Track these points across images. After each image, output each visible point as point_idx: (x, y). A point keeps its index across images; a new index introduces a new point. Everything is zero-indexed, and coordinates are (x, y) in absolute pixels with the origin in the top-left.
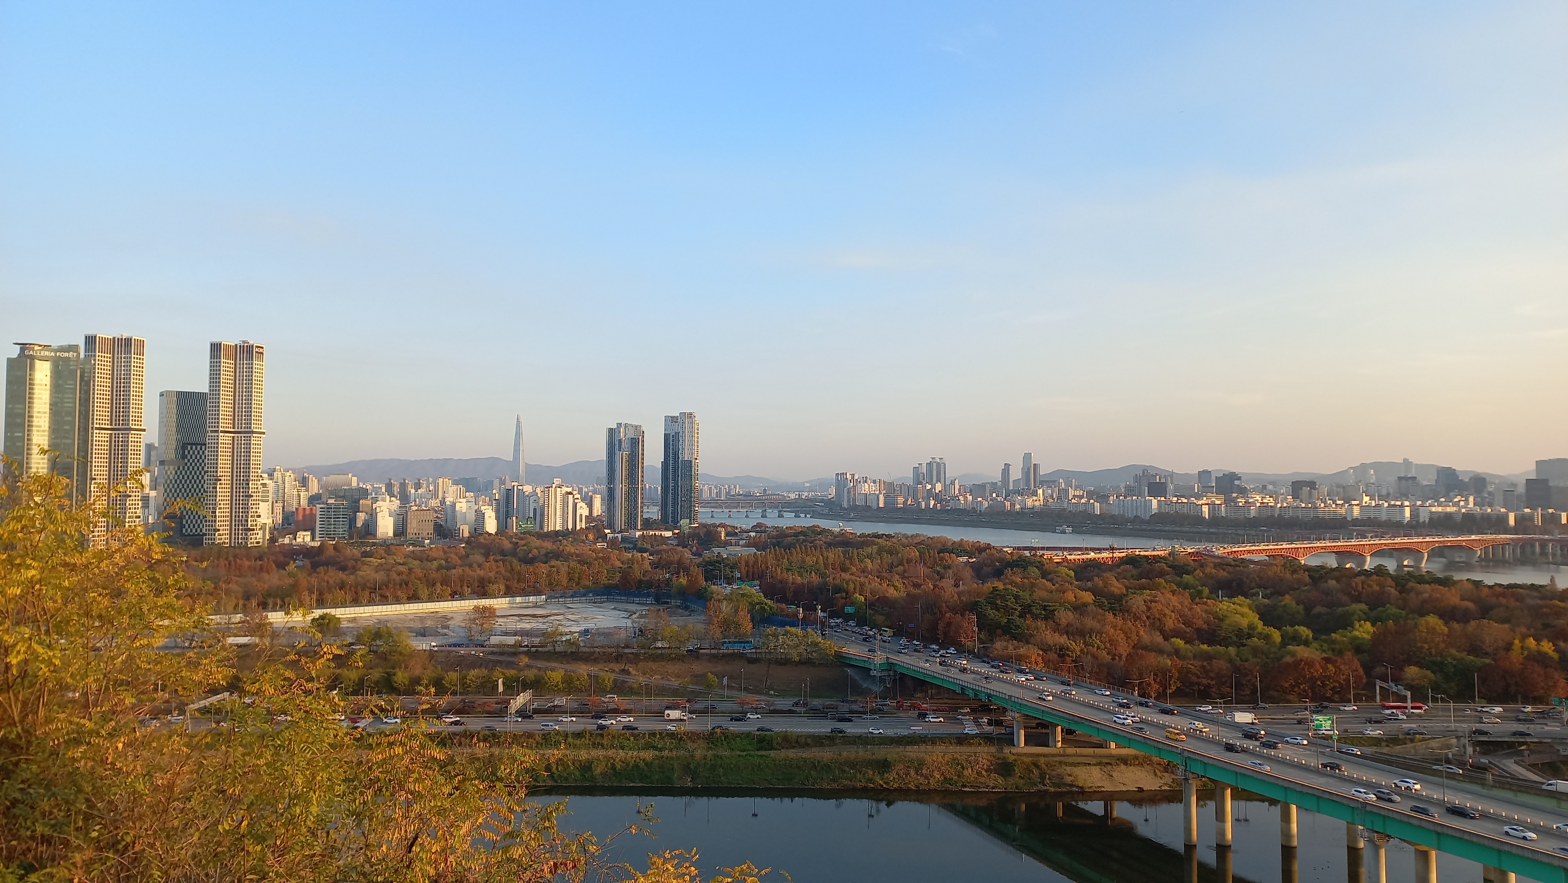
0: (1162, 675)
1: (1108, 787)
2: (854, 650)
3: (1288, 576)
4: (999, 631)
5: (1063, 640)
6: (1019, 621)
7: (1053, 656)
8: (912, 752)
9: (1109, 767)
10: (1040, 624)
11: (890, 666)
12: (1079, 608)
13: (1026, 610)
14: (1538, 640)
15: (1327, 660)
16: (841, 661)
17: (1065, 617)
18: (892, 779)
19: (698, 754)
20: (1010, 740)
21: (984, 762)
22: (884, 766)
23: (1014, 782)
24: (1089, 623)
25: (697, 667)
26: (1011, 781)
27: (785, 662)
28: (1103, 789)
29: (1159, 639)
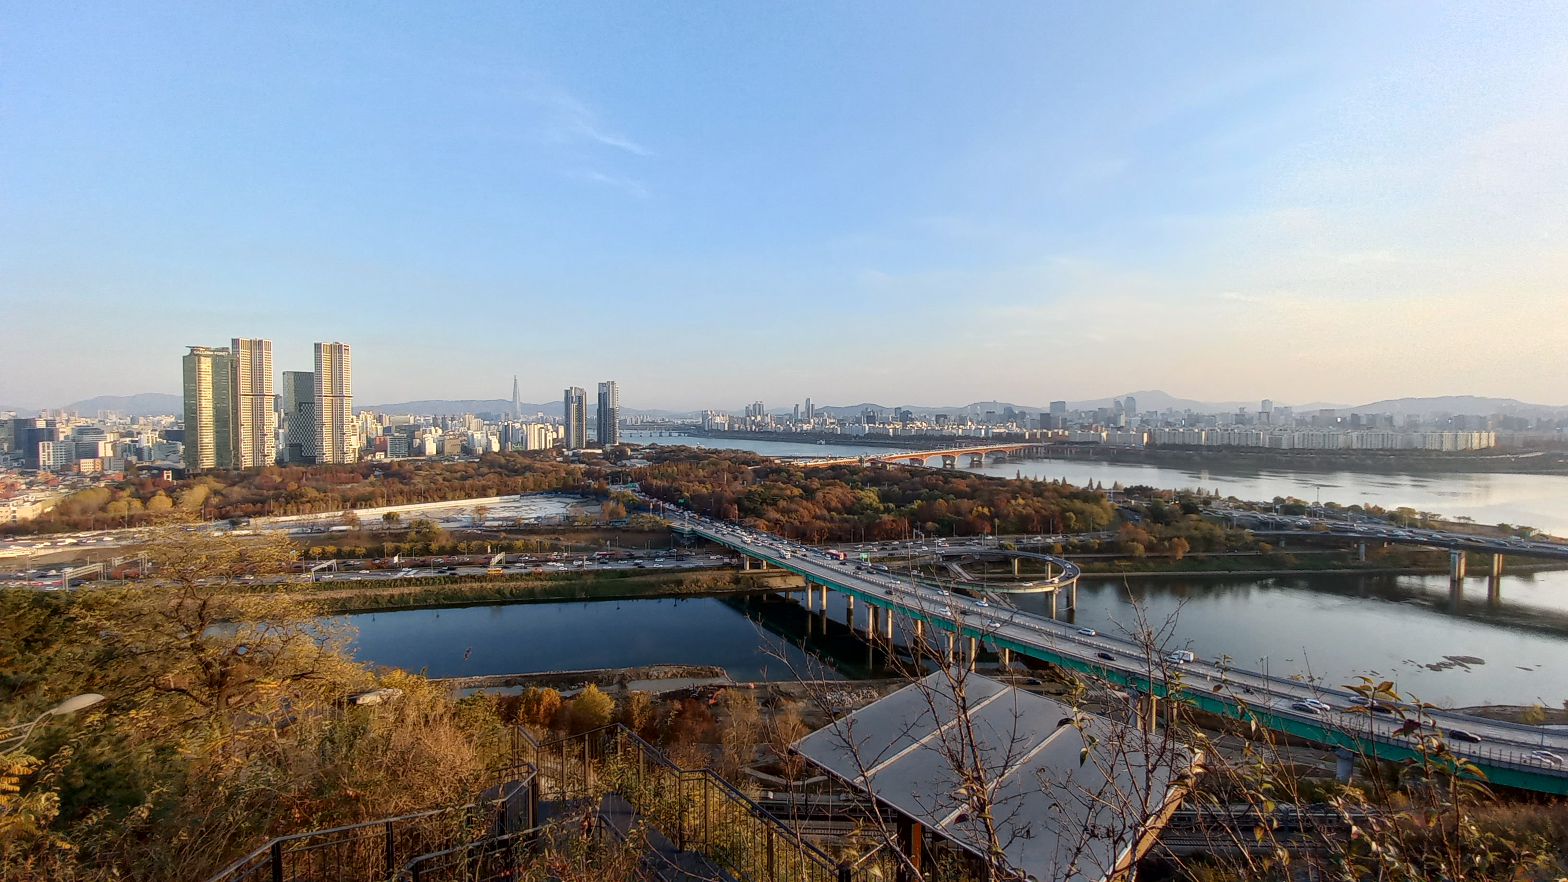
0: (820, 531)
1: (783, 586)
2: (676, 524)
4: (750, 512)
5: (778, 516)
6: (759, 506)
7: (772, 524)
8: (694, 576)
9: (785, 577)
10: (770, 508)
11: (693, 532)
12: (791, 498)
13: (764, 501)
14: (983, 507)
15: (893, 521)
16: (671, 530)
17: (782, 503)
18: (684, 589)
19: (589, 582)
20: (743, 568)
21: (728, 578)
22: (680, 583)
23: (742, 587)
24: (793, 506)
25: (595, 535)
26: (739, 586)
27: (641, 531)
29: (825, 512)
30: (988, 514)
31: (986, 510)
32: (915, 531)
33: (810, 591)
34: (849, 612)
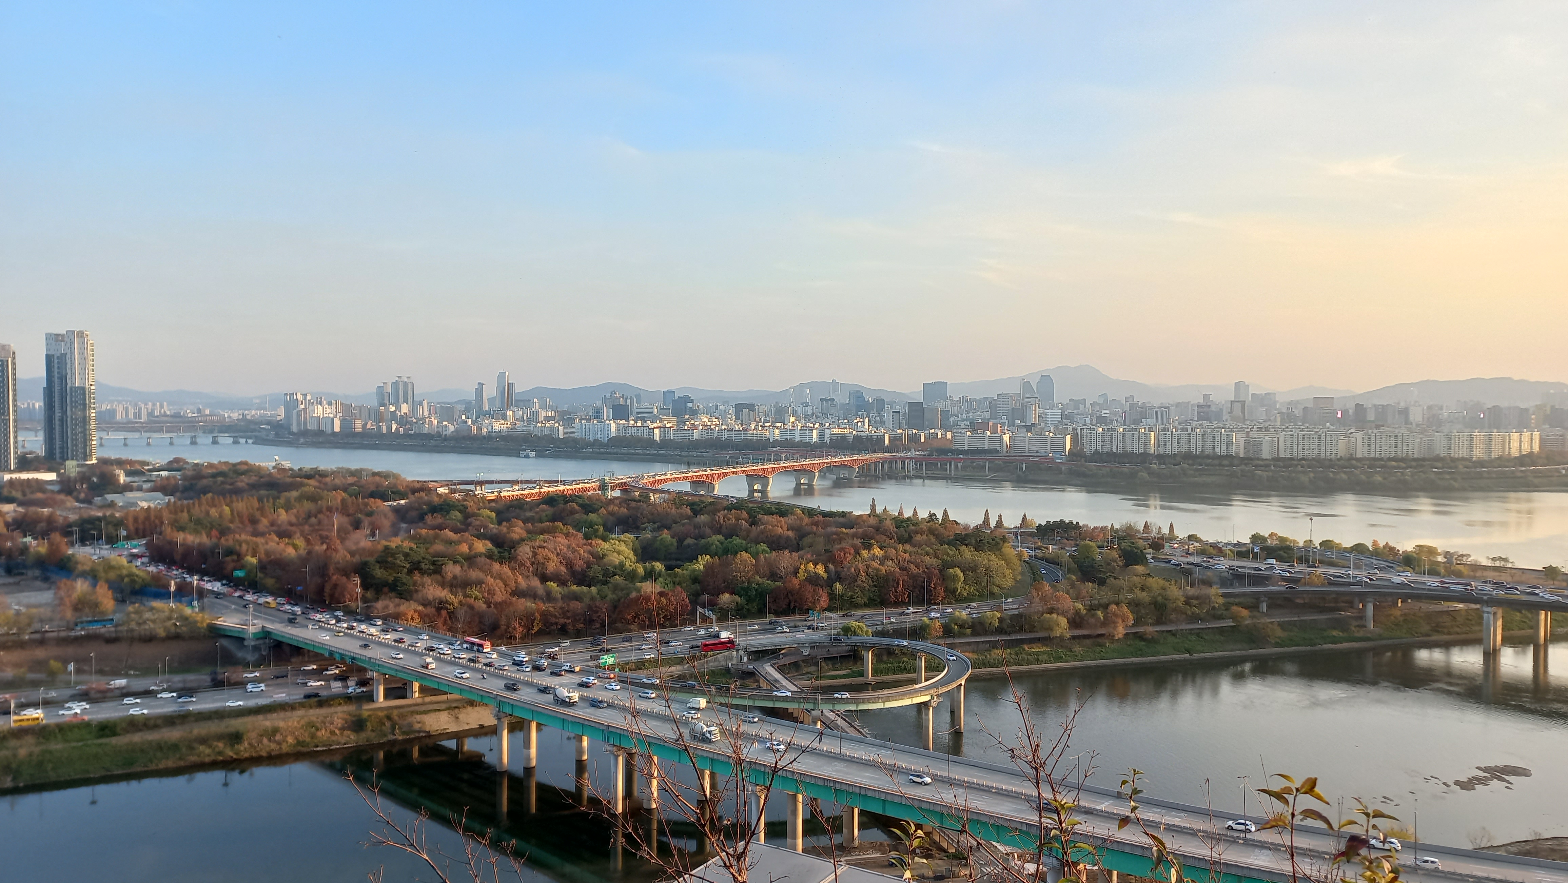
0: (527, 619)
1: (453, 728)
2: (229, 621)
3: (673, 511)
4: (386, 589)
5: (443, 594)
6: (404, 577)
7: (431, 610)
8: (266, 722)
9: (457, 711)
10: (427, 580)
11: (265, 634)
12: (470, 559)
13: (416, 567)
14: (815, 564)
15: (661, 594)
16: (216, 632)
17: (452, 570)
18: (244, 749)
19: (22, 752)
20: (370, 697)
21: (338, 722)
22: (236, 738)
23: (368, 736)
24: (474, 574)
25: (40, 653)
26: (363, 735)
27: (149, 639)
28: (448, 731)
29: (536, 582)
30: (825, 575)
31: (820, 570)
32: (700, 610)
33: (505, 733)
34: (581, 766)
